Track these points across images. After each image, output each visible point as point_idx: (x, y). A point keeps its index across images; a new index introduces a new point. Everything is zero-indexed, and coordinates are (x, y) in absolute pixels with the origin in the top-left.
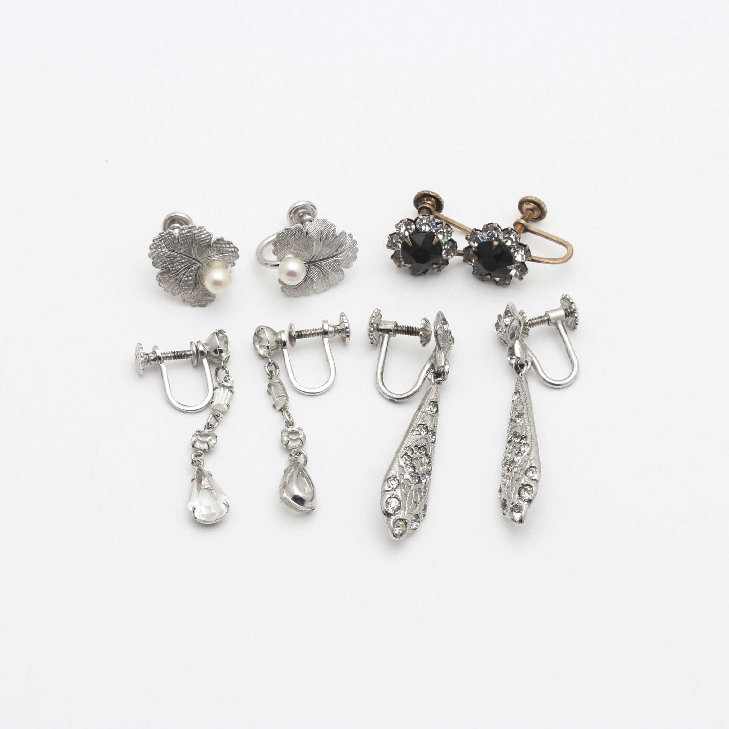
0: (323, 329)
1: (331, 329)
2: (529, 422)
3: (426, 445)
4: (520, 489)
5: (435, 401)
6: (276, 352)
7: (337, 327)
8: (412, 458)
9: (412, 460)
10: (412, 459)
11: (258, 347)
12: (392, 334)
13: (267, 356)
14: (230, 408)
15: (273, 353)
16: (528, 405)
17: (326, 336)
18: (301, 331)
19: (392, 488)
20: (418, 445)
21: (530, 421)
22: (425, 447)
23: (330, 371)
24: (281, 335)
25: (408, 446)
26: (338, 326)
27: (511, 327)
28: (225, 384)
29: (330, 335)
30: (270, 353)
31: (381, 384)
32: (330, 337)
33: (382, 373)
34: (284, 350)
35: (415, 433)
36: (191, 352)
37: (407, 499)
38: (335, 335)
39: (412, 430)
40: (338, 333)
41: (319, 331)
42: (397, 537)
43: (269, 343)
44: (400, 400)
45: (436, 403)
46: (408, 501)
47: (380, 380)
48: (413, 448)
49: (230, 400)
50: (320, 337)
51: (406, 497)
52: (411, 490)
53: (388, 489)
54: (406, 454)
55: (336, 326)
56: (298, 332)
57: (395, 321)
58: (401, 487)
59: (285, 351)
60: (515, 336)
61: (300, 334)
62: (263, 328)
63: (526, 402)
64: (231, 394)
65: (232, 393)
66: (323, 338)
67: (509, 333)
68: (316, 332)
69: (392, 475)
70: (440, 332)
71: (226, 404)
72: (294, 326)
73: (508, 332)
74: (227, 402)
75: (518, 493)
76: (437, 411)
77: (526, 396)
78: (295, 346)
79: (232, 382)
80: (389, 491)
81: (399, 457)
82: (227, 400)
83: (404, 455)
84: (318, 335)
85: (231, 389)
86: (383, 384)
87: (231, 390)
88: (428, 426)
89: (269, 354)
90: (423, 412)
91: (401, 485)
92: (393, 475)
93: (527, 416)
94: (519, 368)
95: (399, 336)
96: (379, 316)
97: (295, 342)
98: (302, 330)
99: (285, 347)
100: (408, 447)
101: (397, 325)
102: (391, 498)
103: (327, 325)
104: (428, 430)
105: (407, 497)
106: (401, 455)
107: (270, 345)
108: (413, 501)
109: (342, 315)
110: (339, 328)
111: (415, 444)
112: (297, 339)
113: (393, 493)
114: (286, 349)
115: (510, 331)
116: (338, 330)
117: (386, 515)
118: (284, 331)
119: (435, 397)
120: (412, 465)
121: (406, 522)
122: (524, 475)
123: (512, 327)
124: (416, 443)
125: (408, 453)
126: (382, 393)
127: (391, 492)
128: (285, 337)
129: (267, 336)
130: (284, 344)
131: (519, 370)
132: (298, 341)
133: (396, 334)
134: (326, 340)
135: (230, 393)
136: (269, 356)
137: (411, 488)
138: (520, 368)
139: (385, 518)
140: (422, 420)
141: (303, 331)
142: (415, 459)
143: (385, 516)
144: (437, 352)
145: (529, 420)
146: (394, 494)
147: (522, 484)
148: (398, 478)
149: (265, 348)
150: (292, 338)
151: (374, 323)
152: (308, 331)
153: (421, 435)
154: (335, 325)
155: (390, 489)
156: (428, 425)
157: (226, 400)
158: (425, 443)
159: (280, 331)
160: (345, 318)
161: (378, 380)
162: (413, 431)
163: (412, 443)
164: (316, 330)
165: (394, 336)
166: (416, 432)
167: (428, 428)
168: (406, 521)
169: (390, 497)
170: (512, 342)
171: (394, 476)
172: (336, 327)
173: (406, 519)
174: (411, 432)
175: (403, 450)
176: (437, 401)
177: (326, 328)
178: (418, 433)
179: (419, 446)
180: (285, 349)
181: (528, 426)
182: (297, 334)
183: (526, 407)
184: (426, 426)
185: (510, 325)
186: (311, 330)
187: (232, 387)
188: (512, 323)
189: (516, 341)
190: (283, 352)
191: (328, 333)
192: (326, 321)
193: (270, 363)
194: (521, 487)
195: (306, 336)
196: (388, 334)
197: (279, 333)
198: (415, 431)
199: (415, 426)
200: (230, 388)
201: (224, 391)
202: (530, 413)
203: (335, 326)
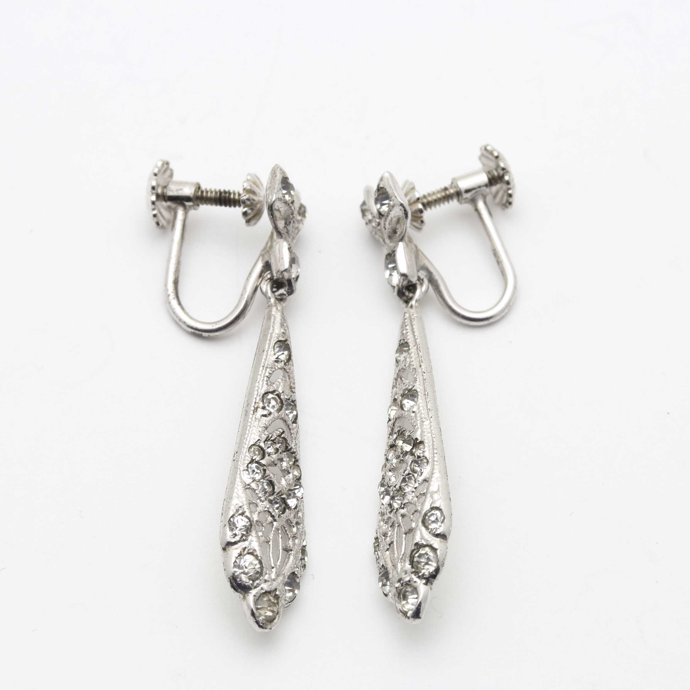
2: (428, 409)
3: (283, 432)
4: (414, 553)
5: (283, 339)
8: (264, 465)
9: (265, 470)
10: (265, 468)
12: (192, 206)
16: (424, 373)
19: (240, 536)
20: (270, 436)
21: (429, 407)
22: (283, 436)
25: (253, 443)
27: (389, 218)
31: (174, 303)
33: (176, 282)
35: (260, 412)
37: (271, 548)
39: (253, 408)
42: (266, 628)
44: (211, 334)
45: (286, 343)
46: (272, 553)
47: (174, 297)
48: (262, 444)
51: (268, 547)
52: (274, 529)
53: (233, 540)
54: (252, 461)
57: (195, 180)
58: (255, 529)
60: (397, 235)
63: (421, 366)
67: (385, 229)
69: (235, 511)
70: (278, 205)
73: (385, 227)
75: (410, 560)
76: (289, 359)
77: (420, 354)
80: (235, 543)
81: (242, 469)
83: (250, 463)
86: (180, 304)
88: (281, 392)
90: (267, 368)
91: (255, 525)
92: (237, 511)
93: (424, 397)
94: (407, 293)
95: (205, 209)
96: (168, 173)
100: (254, 445)
101: (199, 188)
102: (241, 557)
104: (282, 402)
105: (270, 545)
106: (244, 464)
108: (281, 551)
111: (264, 437)
113: (244, 546)
115: (387, 226)
117: (239, 590)
119: (283, 331)
120: (267, 480)
121: (277, 595)
122: (420, 524)
123: (392, 219)
124: (266, 433)
125: (255, 459)
126: (178, 321)
127: (240, 544)
131: (407, 297)
133: (198, 205)
137: (273, 525)
138: (409, 293)
139: (237, 595)
140: (267, 384)
142: (270, 465)
143: (237, 591)
144: (275, 241)
145: (427, 407)
146: (246, 548)
147: (417, 544)
148: (247, 514)
151: (158, 185)
153: (272, 416)
155: (237, 538)
156: (280, 390)
158: (282, 429)
161: (169, 295)
162: (256, 409)
163: (260, 437)
165: (195, 209)
166: (262, 410)
167: (282, 397)
168: (277, 593)
169: (240, 555)
170: (391, 244)
171: (240, 512)
173: (276, 590)
174: (252, 412)
175: (246, 452)
176: (286, 337)
178: (265, 412)
179: (272, 439)
181: (425, 418)
183: (421, 378)
184: (277, 395)
185: (388, 216)
188: (391, 212)
189: (398, 245)
194: (414, 550)
196: (184, 206)
198: (260, 410)
199: (258, 398)
202: (429, 390)
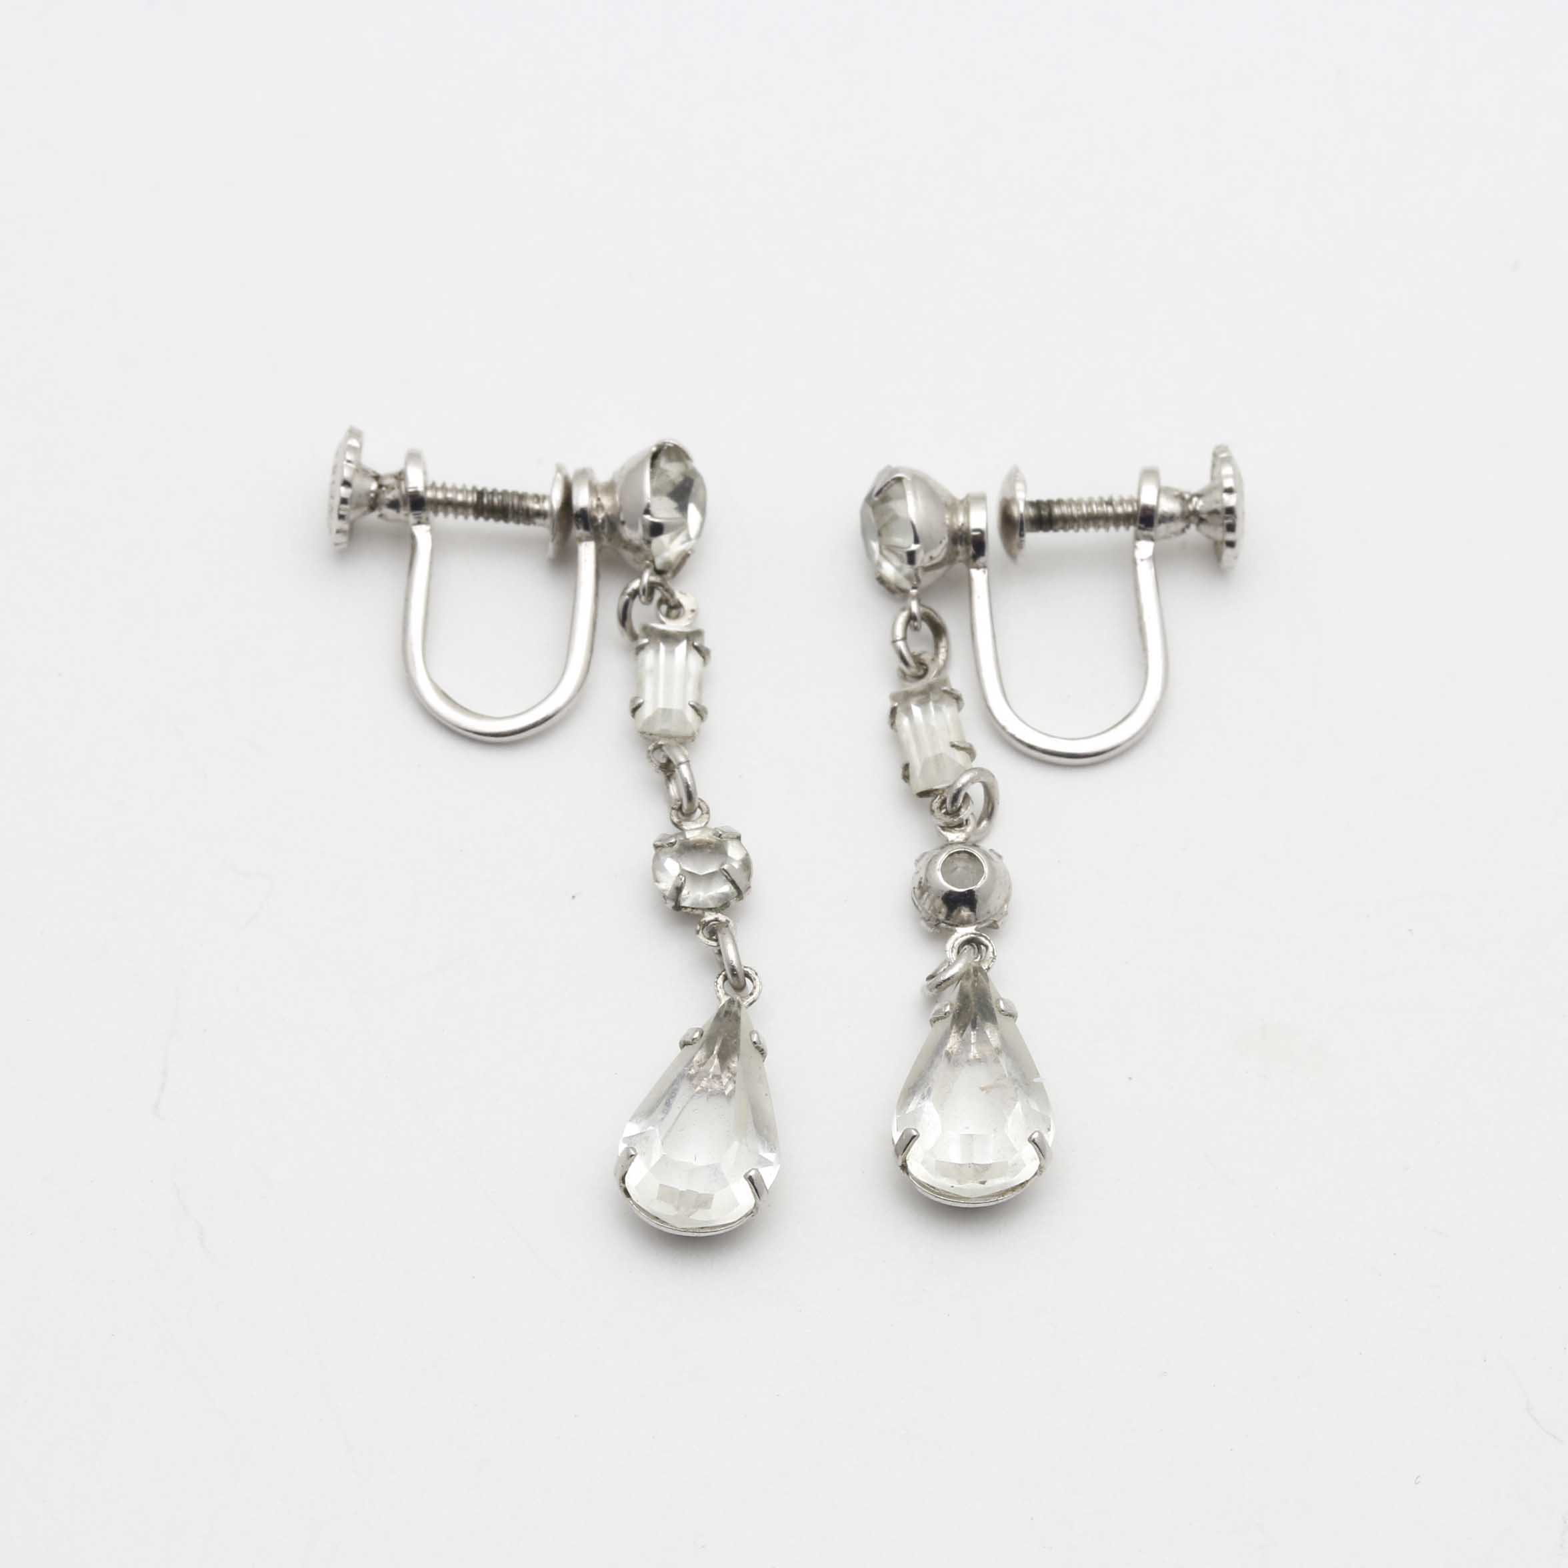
0: (1138, 501)
1: (1168, 506)
6: (944, 575)
7: (1195, 499)
11: (875, 546)
13: (906, 585)
14: (711, 717)
15: (927, 579)
17: (1146, 533)
18: (1050, 504)
23: (1146, 673)
24: (967, 512)
26: (1199, 496)
28: (671, 626)
29: (1161, 529)
30: (918, 580)
32: (1165, 537)
34: (974, 572)
36: (546, 506)
38: (1183, 531)
40: (1198, 525)
41: (1120, 510)
43: (916, 541)
49: (700, 686)
50: (1125, 533)
55: (1192, 496)
56: (1037, 505)
59: (979, 577)
61: (1045, 513)
62: (899, 480)
64: (701, 659)
65: (704, 657)
66: (1137, 539)
68: (1110, 510)
71: (693, 707)
72: (1024, 482)
74: (691, 699)
78: (1020, 559)
79: (693, 611)
82: (691, 687)
84: (1117, 525)
85: (696, 644)
87: (698, 649)
89: (915, 579)
97: (1020, 546)
98: (1055, 498)
99: (981, 560)
103: (1155, 492)
107: (918, 550)
109: (1220, 457)
110: (1198, 504)
112: (1031, 530)
114: (981, 570)
116: (1195, 513)
118: (981, 499)
128: (984, 519)
129: (912, 507)
130: (978, 545)
132: (1034, 539)
134: (1145, 548)
135: (695, 658)
136: (914, 592)
141: (1060, 503)
149: (900, 557)
150: (1011, 525)
152: (1079, 504)
154: (1188, 493)
157: (685, 686)
159: (968, 496)
160: (1227, 470)
164: (1110, 503)
172: (1190, 500)
177: (1148, 498)
180: (978, 568)
182: (1032, 512)
186: (1089, 504)
187: (698, 633)
190: (969, 579)
191: (1156, 521)
192: (1150, 473)
193: (912, 618)
195: (1068, 522)
197: (962, 502)
200: (693, 638)
201: (671, 652)
203: (1187, 496)
